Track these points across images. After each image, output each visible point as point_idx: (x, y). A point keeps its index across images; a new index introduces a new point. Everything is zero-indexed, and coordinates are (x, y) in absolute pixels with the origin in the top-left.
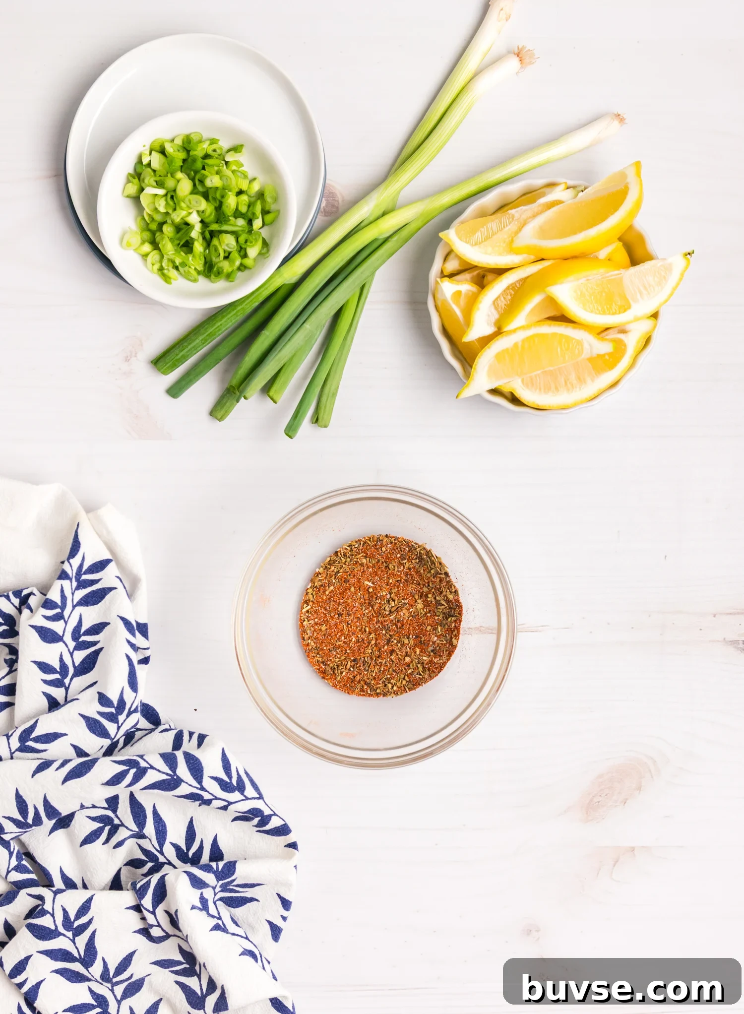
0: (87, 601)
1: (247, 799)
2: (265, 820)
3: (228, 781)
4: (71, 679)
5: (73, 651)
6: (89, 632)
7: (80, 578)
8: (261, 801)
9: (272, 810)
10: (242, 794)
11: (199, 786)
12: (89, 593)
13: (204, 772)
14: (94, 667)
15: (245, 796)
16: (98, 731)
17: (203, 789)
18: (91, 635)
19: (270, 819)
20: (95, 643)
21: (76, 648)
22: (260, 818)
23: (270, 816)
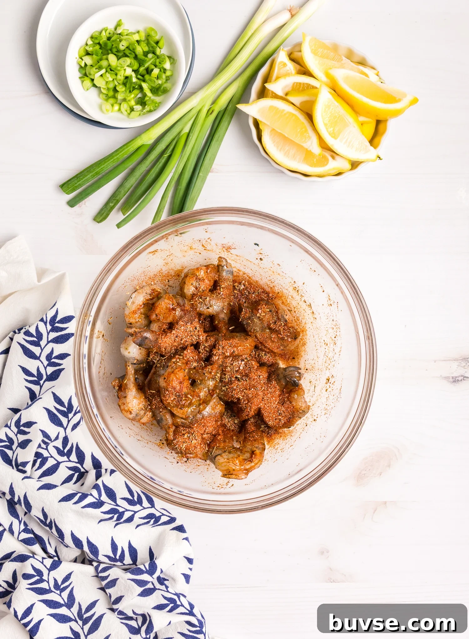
0: (57, 340)
1: (144, 508)
2: (157, 519)
3: (132, 499)
4: (44, 382)
5: (47, 366)
6: (57, 357)
7: (54, 324)
8: (153, 509)
9: (160, 513)
10: (141, 505)
11: (115, 504)
12: (59, 336)
13: (117, 496)
14: (58, 378)
15: (143, 507)
16: (56, 422)
17: (117, 505)
18: (58, 359)
19: (161, 518)
20: (60, 365)
21: (48, 365)
22: (154, 519)
23: (160, 517)
